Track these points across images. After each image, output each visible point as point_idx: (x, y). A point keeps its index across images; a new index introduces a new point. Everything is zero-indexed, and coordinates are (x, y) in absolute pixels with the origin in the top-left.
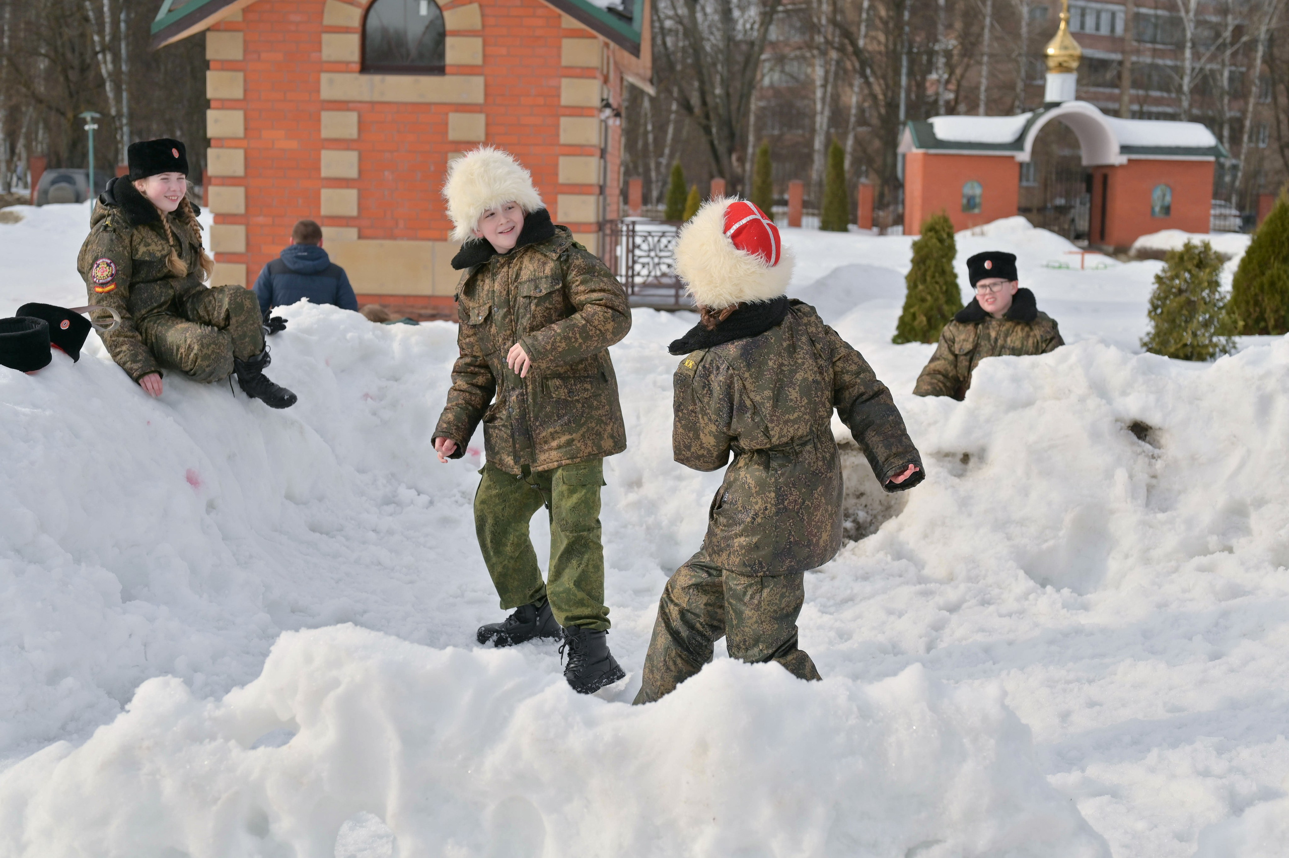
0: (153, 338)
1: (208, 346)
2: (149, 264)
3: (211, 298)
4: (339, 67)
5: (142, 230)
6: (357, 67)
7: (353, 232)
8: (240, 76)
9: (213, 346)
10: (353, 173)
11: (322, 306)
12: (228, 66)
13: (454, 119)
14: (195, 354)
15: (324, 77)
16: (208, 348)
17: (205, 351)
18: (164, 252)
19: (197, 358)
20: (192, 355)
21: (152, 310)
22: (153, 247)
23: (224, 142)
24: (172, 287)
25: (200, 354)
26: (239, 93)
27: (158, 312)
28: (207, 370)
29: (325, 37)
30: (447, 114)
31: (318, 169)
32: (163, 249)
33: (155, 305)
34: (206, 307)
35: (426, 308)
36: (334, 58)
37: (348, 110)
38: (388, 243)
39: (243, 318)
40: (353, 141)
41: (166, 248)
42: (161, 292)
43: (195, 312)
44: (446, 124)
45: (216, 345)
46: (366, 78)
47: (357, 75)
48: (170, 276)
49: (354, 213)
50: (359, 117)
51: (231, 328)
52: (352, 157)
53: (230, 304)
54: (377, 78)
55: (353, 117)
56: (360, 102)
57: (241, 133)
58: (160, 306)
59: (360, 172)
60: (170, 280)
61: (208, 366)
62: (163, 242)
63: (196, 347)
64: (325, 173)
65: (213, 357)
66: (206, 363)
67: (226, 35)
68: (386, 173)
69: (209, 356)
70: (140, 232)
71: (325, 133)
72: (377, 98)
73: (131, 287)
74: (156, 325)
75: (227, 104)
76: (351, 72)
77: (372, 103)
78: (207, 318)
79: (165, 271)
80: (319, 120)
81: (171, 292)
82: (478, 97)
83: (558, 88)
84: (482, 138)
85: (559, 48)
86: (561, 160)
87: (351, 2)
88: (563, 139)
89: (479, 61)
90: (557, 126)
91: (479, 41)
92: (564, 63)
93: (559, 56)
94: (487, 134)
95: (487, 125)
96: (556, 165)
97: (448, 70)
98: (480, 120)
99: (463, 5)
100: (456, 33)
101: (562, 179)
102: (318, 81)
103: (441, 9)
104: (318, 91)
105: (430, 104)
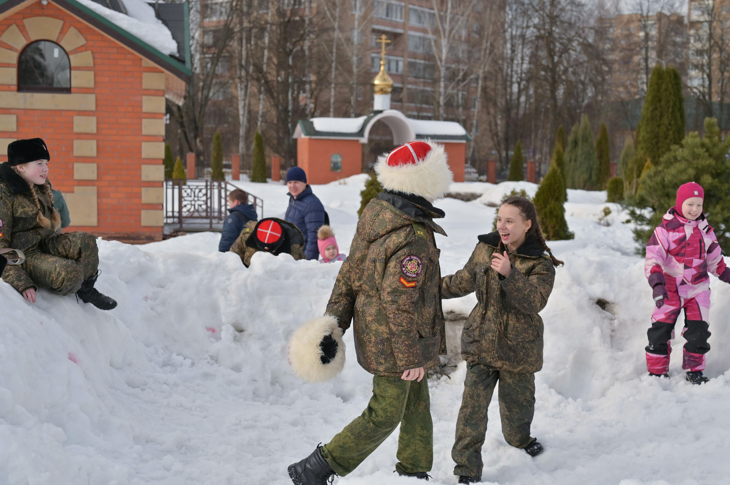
0: (31, 267)
1: (71, 272)
2: (25, 219)
3: (67, 240)
4: (4, 87)
5: (19, 198)
6: (15, 88)
9: (74, 272)
11: (111, 241)
13: (77, 119)
14: (63, 278)
16: (71, 274)
17: (69, 276)
18: (34, 212)
19: (64, 281)
20: (60, 278)
21: (28, 249)
22: (27, 209)
24: (39, 234)
25: (66, 278)
27: (32, 250)
28: (69, 288)
30: (73, 117)
32: (33, 210)
33: (30, 246)
34: (64, 247)
36: (1, 82)
37: (10, 114)
39: (89, 253)
40: (13, 132)
41: (35, 209)
42: (33, 238)
43: (56, 250)
44: (73, 122)
45: (76, 272)
46: (21, 95)
47: (16, 93)
48: (37, 227)
50: (17, 118)
51: (81, 260)
53: (81, 244)
54: (28, 95)
55: (14, 118)
56: (18, 109)
58: (33, 247)
60: (38, 229)
61: (70, 285)
62: (33, 205)
63: (63, 273)
65: (74, 279)
66: (69, 284)
69: (72, 279)
70: (18, 199)
72: (28, 106)
73: (13, 234)
74: (33, 259)
76: (12, 91)
77: (25, 110)
78: (65, 253)
79: (35, 223)
81: (39, 237)
82: (92, 107)
83: (141, 102)
84: (95, 131)
85: (141, 78)
86: (144, 144)
87: (11, 48)
88: (145, 132)
89: (92, 85)
90: (141, 124)
91: (91, 74)
92: (144, 87)
93: (141, 83)
94: (98, 129)
95: (98, 123)
96: (140, 147)
97: (72, 90)
98: (93, 120)
99: (82, 51)
100: (78, 68)
101: (144, 155)
103: (68, 54)
105: (62, 111)
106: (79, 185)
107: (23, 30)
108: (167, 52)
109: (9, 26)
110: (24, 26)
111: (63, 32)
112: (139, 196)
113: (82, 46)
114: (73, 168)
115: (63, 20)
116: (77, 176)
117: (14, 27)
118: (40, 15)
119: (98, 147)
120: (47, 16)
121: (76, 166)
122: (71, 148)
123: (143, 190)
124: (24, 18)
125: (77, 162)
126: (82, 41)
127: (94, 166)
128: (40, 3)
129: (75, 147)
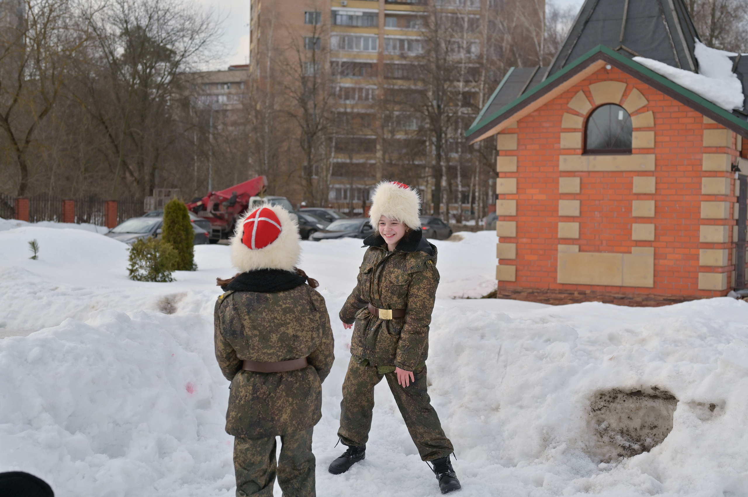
4: (570, 151)
6: (580, 151)
7: (576, 248)
8: (515, 158)
10: (577, 213)
12: (508, 153)
13: (636, 180)
15: (561, 158)
23: (506, 196)
26: (514, 169)
29: (562, 135)
30: (632, 177)
31: (557, 211)
35: (618, 293)
36: (567, 146)
37: (575, 176)
38: (596, 254)
40: (577, 194)
44: (632, 183)
46: (585, 158)
47: (580, 156)
49: (577, 236)
50: (581, 180)
52: (576, 204)
54: (591, 157)
55: (577, 180)
56: (582, 172)
57: (514, 191)
59: (581, 212)
64: (561, 213)
67: (508, 136)
68: (596, 213)
71: (561, 190)
72: (591, 169)
75: (508, 175)
76: (577, 154)
77: (589, 172)
80: (558, 183)
82: (651, 167)
83: (701, 160)
84: (653, 191)
85: (702, 136)
86: (703, 204)
87: (577, 114)
88: (704, 191)
89: (652, 145)
90: (700, 183)
91: (652, 133)
92: (705, 144)
93: (702, 140)
94: (656, 189)
95: (656, 183)
96: (699, 207)
97: (633, 151)
98: (652, 180)
99: (644, 112)
100: (638, 129)
101: (703, 216)
102: (558, 160)
103: (630, 115)
104: (558, 166)
105: (622, 172)
106: (636, 246)
107: (588, 95)
108: (729, 107)
109: (576, 92)
110: (590, 92)
111: (625, 94)
112: (696, 258)
113: (644, 107)
114: (631, 229)
115: (626, 83)
116: (634, 237)
117: (581, 94)
118: (605, 80)
119: (656, 207)
120: (612, 80)
121: (634, 226)
122: (629, 209)
123: (701, 251)
124: (590, 84)
125: (636, 223)
126: (643, 102)
127: (652, 227)
128: (604, 68)
129: (633, 208)
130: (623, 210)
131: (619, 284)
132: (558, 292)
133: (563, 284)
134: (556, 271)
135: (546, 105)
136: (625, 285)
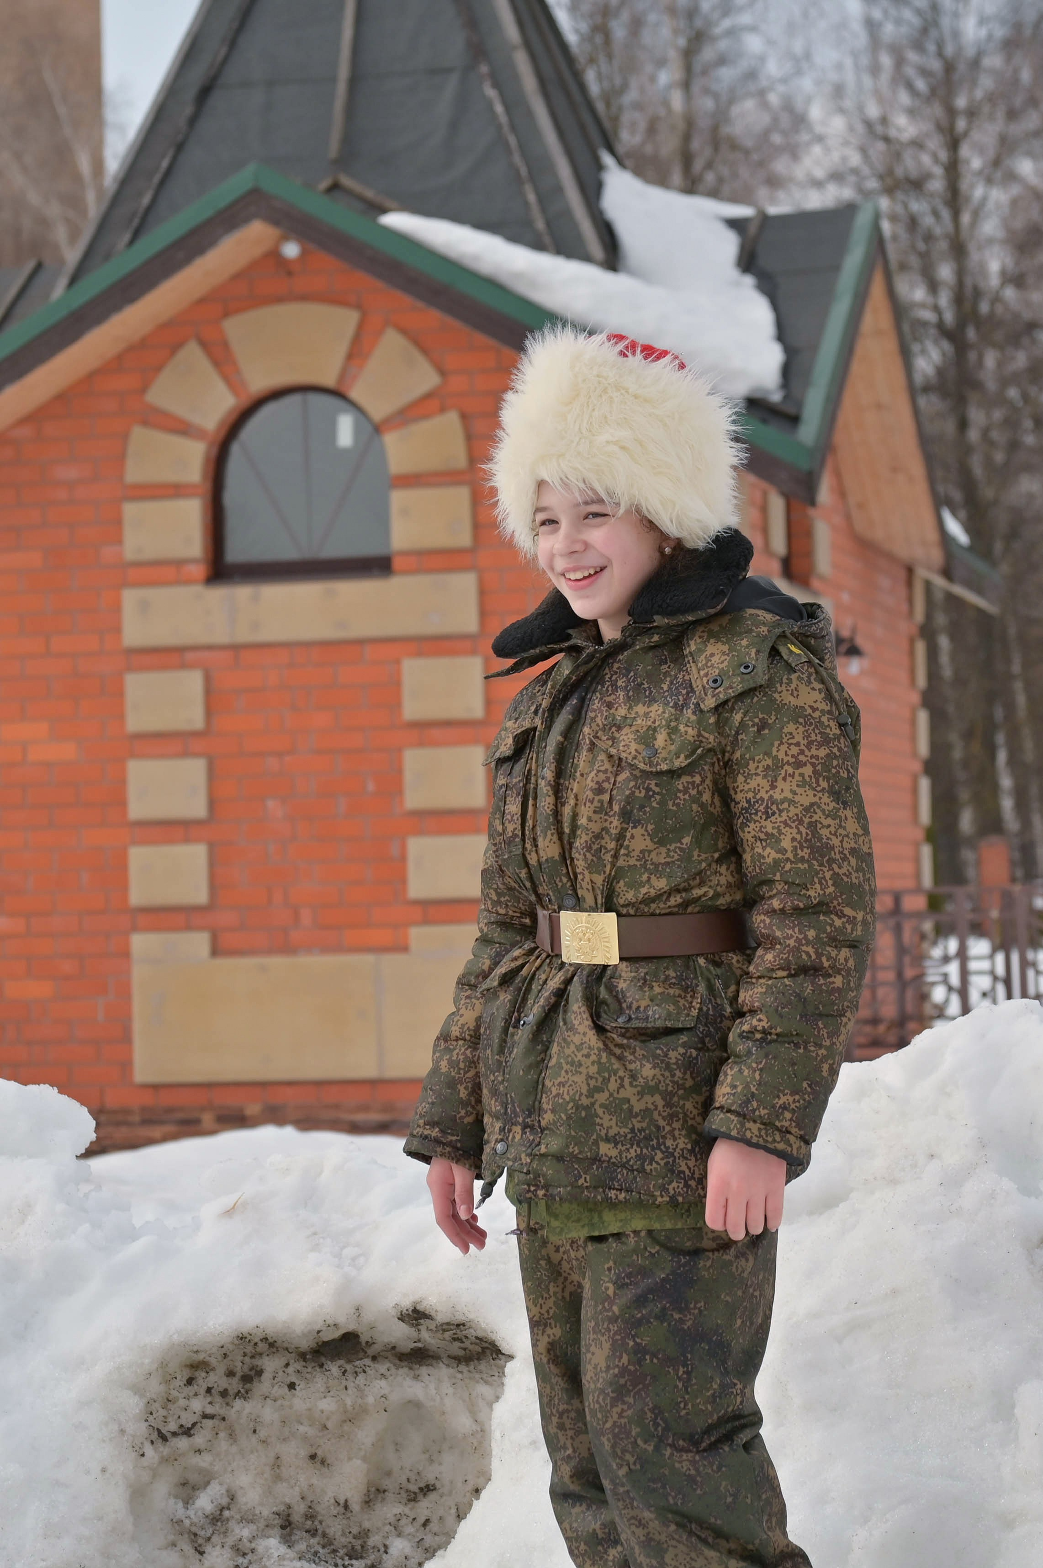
4: (160, 572)
6: (199, 570)
7: (199, 942)
10: (198, 808)
13: (413, 671)
15: (130, 598)
29: (131, 510)
30: (398, 662)
31: (121, 802)
35: (366, 1108)
36: (151, 552)
37: (183, 667)
38: (277, 962)
40: (195, 734)
44: (399, 684)
46: (219, 594)
47: (200, 589)
49: (201, 897)
50: (207, 680)
52: (193, 772)
55: (194, 682)
56: (210, 648)
59: (212, 803)
64: (136, 810)
68: (271, 804)
72: (244, 635)
76: (189, 582)
77: (236, 648)
80: (119, 693)
82: (466, 619)
87: (183, 428)
89: (463, 537)
97: (397, 563)
98: (469, 669)
99: (426, 416)
100: (410, 481)
102: (117, 608)
103: (378, 429)
104: (117, 629)
105: (360, 642)
106: (427, 921)
107: (222, 358)
109: (175, 348)
110: (226, 345)
111: (358, 351)
113: (428, 396)
114: (403, 858)
115: (358, 306)
116: (417, 888)
117: (192, 352)
118: (279, 299)
120: (304, 298)
121: (416, 846)
122: (392, 784)
124: (226, 314)
125: (419, 832)
126: (425, 379)
127: (477, 844)
128: (274, 256)
129: (408, 776)
130: (371, 786)
131: (367, 1069)
132: (136, 1118)
133: (156, 1087)
134: (126, 1038)
135: (62, 398)
136: (393, 1072)
